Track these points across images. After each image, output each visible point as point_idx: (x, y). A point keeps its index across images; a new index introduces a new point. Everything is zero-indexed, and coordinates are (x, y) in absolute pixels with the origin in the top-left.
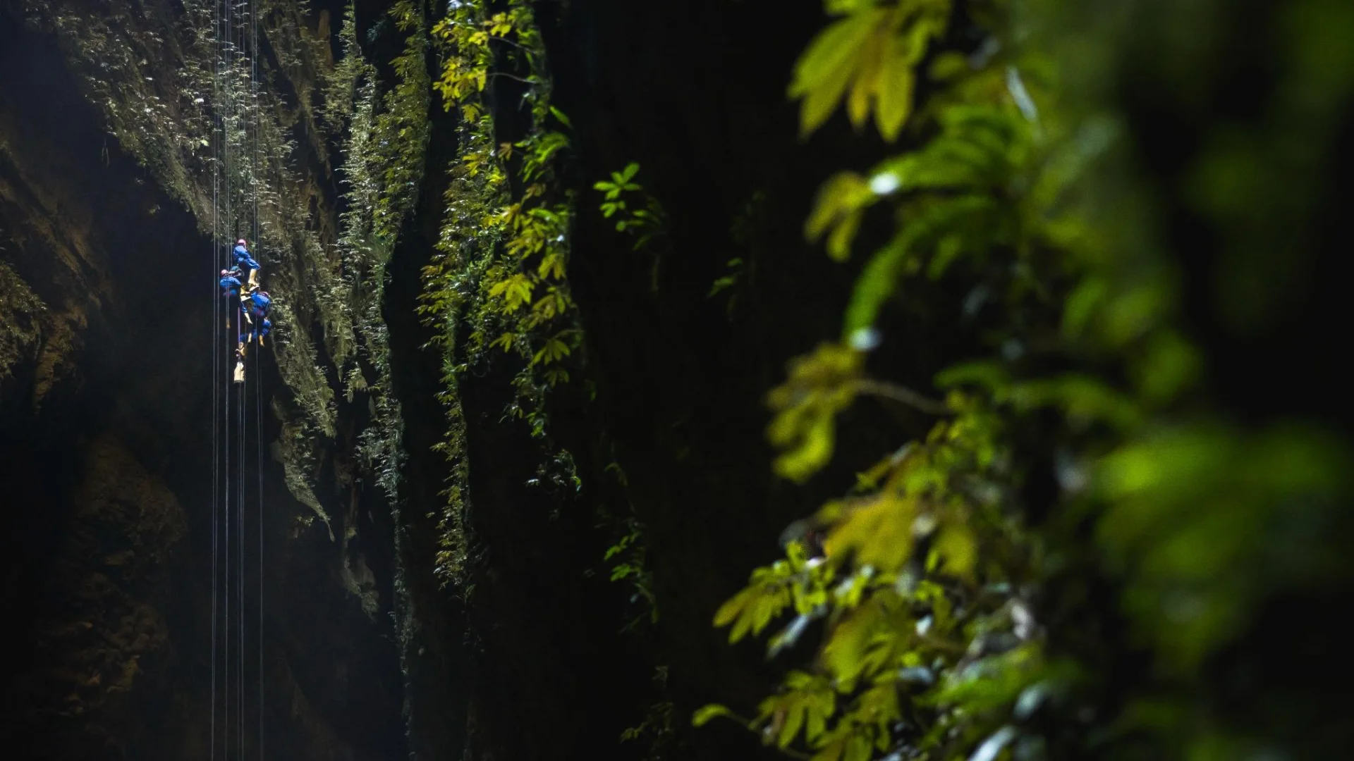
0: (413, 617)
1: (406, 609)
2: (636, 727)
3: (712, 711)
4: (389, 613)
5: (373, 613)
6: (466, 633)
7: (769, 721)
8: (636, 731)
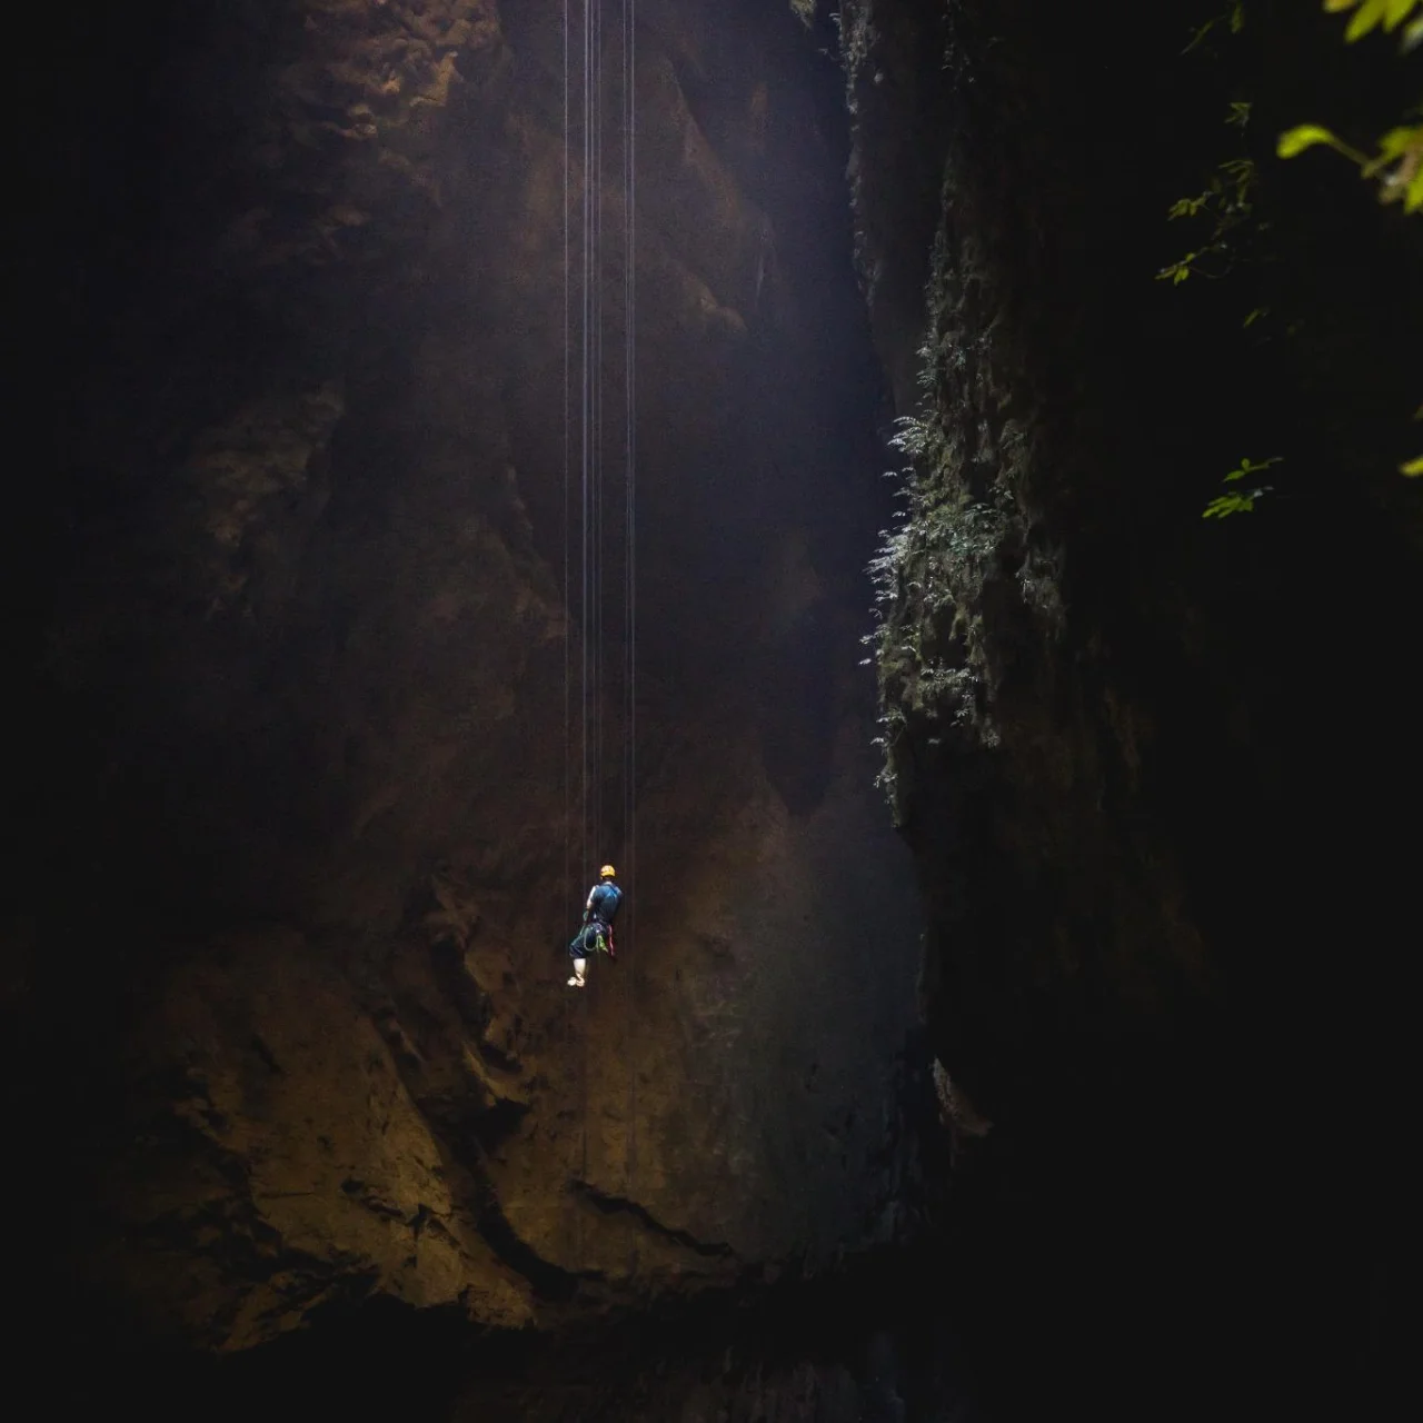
0: (869, 23)
1: (858, 10)
2: (1194, 198)
3: (1309, 135)
4: (832, 15)
5: (807, 15)
6: (947, 52)
7: (1395, 165)
8: (1194, 204)
